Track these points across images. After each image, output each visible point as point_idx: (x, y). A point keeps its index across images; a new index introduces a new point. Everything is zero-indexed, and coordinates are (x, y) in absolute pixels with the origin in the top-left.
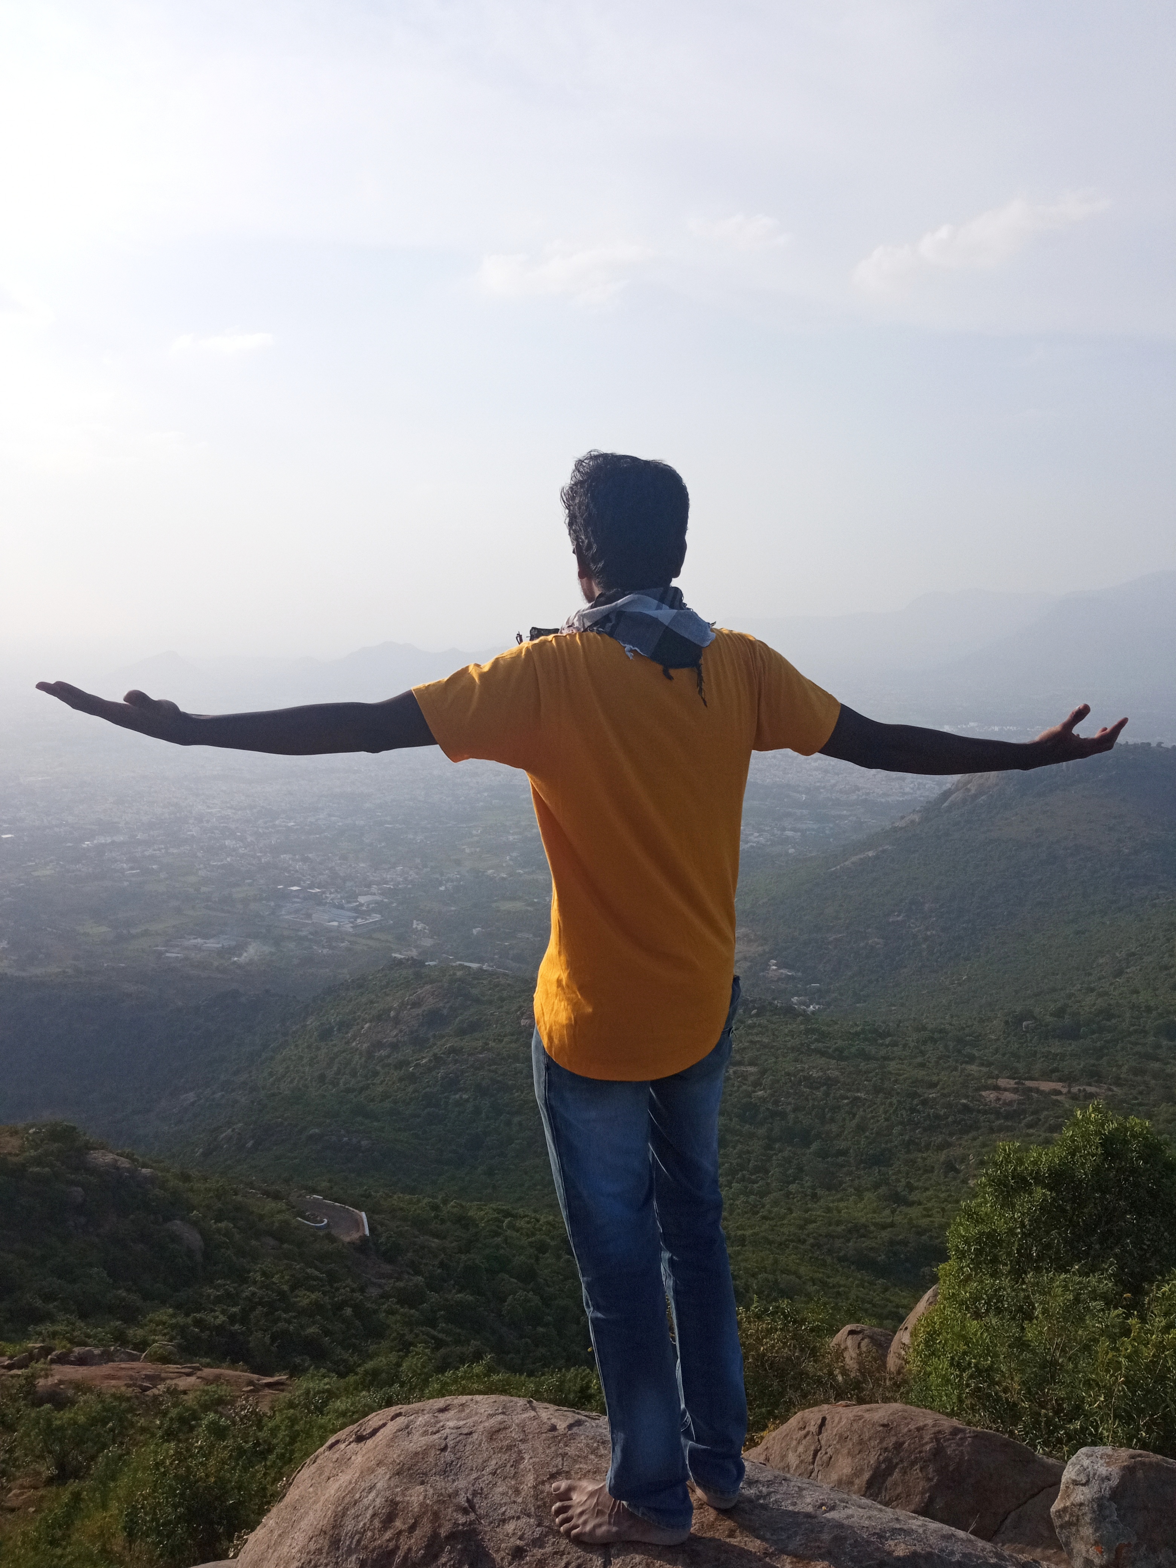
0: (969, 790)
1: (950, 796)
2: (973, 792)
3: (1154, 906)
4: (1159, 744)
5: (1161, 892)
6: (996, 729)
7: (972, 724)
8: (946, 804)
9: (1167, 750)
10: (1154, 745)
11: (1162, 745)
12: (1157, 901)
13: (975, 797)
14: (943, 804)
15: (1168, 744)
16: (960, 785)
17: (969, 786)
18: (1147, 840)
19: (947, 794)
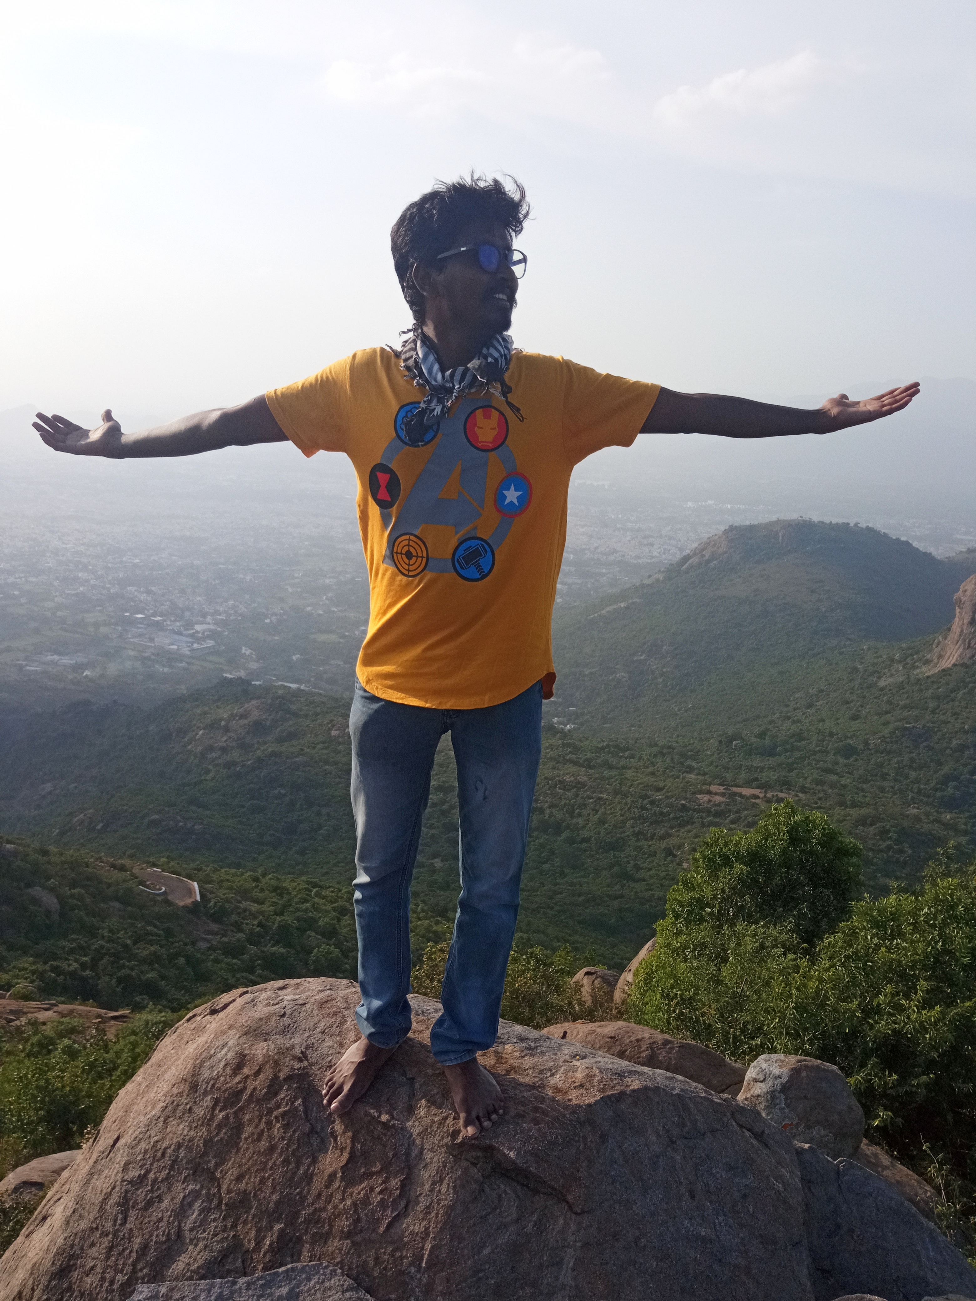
0: (704, 556)
1: (688, 560)
2: (707, 557)
3: (841, 653)
4: (856, 525)
5: (848, 643)
6: (729, 507)
7: (710, 502)
8: (684, 567)
9: (862, 529)
10: (852, 525)
11: (859, 525)
12: (844, 650)
13: (708, 562)
15: (863, 525)
16: (697, 552)
17: (704, 553)
18: (840, 601)
19: (686, 559)
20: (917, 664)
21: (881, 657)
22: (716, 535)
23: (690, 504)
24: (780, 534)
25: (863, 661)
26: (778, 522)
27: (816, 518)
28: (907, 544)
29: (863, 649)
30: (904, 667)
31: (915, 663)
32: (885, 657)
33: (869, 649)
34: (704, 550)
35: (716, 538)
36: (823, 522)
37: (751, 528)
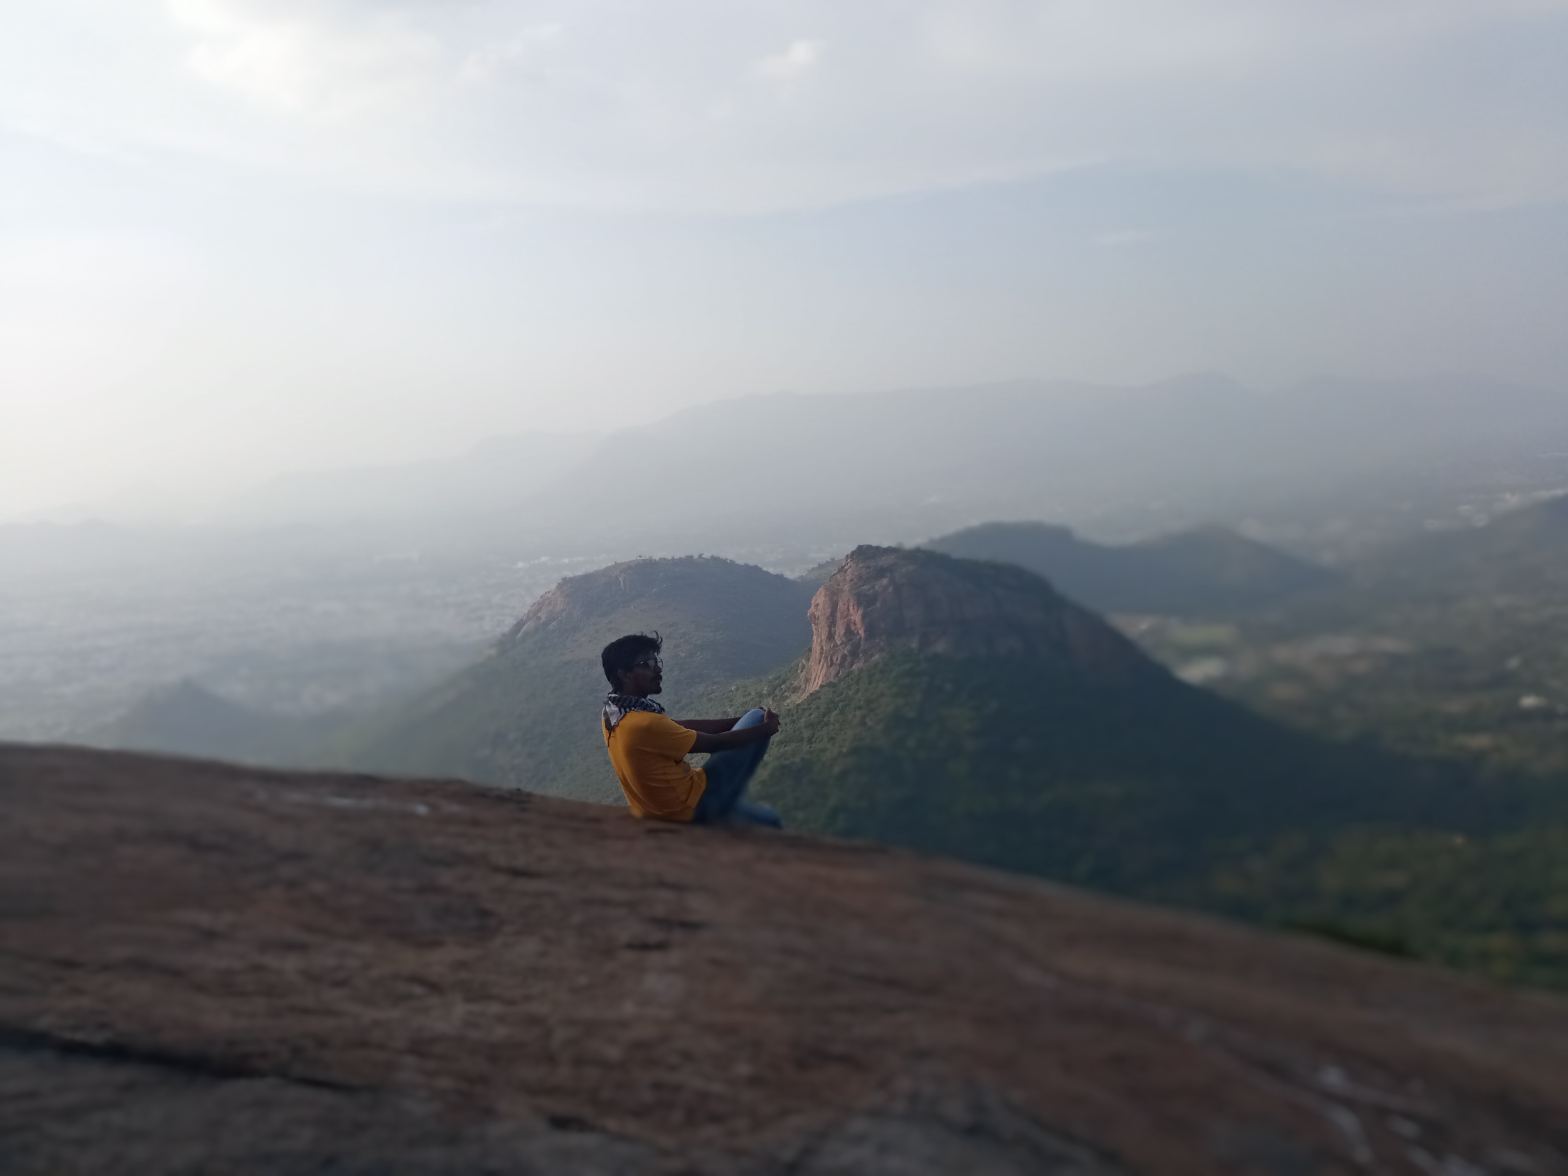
0: (539, 618)
1: (524, 625)
2: (543, 619)
3: (710, 700)
4: (700, 556)
5: (715, 687)
6: (566, 561)
7: (544, 559)
8: (520, 635)
9: (707, 560)
10: (696, 557)
11: (703, 556)
12: (712, 695)
13: (546, 624)
14: (518, 634)
15: (707, 555)
16: (531, 615)
17: (539, 614)
18: (699, 642)
19: (519, 625)
20: (786, 694)
21: (749, 694)
22: (549, 592)
23: (520, 565)
24: (621, 579)
25: (732, 703)
26: (617, 565)
27: (657, 556)
28: (756, 569)
29: (732, 691)
30: (773, 700)
31: (783, 693)
32: (753, 693)
33: (737, 689)
34: (539, 610)
35: (549, 595)
36: (665, 559)
37: (587, 578)
